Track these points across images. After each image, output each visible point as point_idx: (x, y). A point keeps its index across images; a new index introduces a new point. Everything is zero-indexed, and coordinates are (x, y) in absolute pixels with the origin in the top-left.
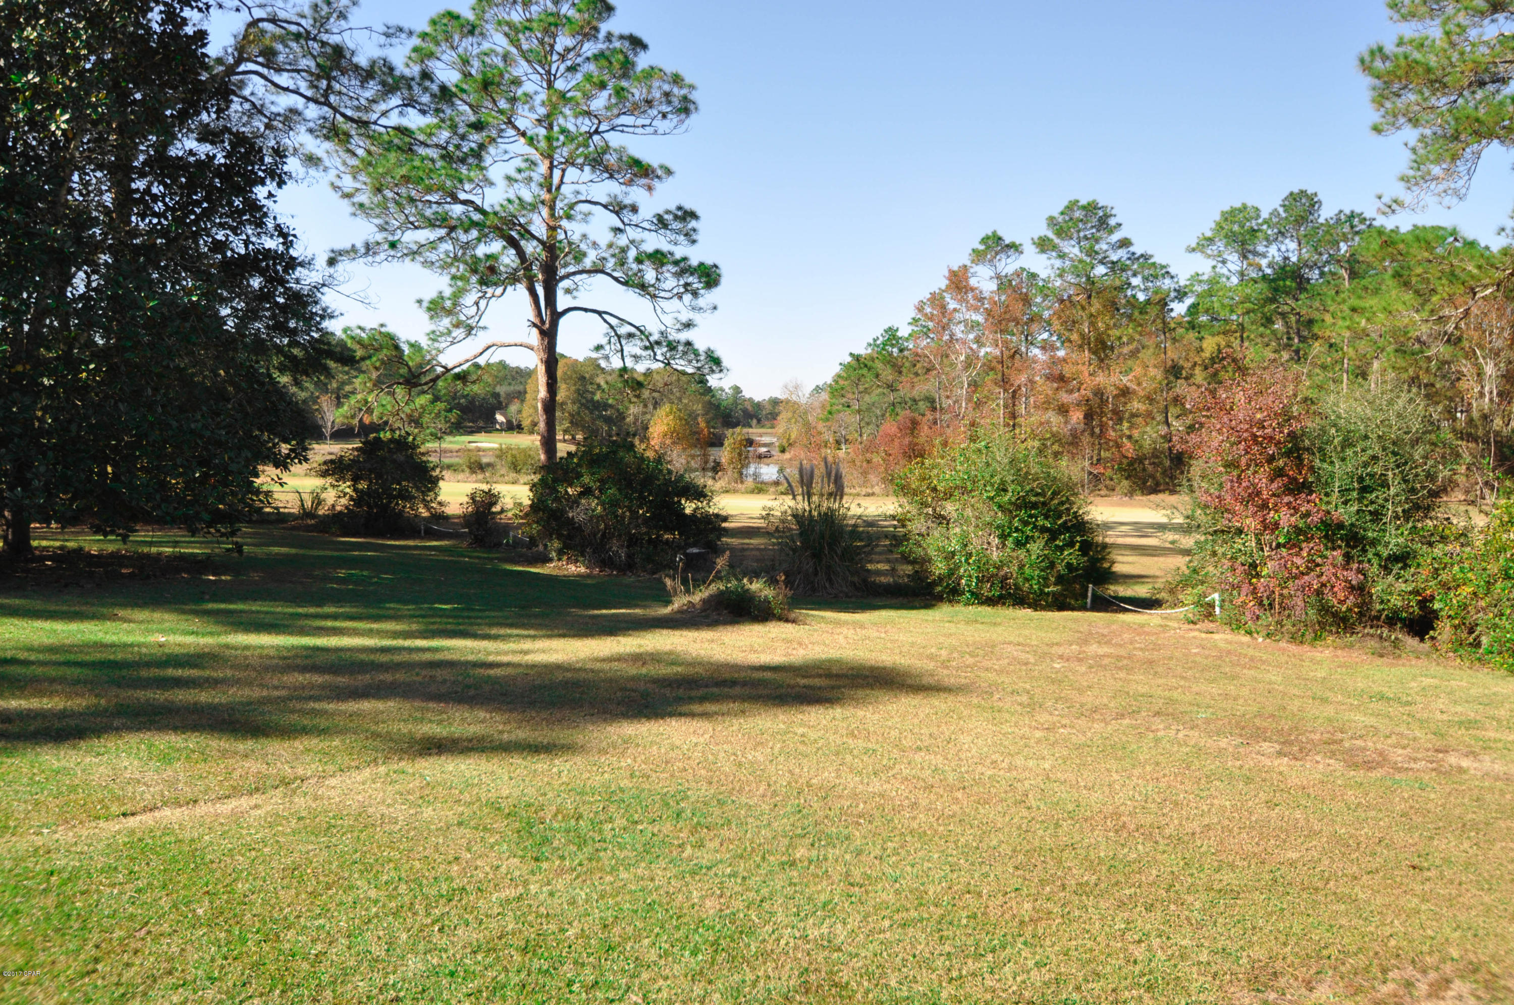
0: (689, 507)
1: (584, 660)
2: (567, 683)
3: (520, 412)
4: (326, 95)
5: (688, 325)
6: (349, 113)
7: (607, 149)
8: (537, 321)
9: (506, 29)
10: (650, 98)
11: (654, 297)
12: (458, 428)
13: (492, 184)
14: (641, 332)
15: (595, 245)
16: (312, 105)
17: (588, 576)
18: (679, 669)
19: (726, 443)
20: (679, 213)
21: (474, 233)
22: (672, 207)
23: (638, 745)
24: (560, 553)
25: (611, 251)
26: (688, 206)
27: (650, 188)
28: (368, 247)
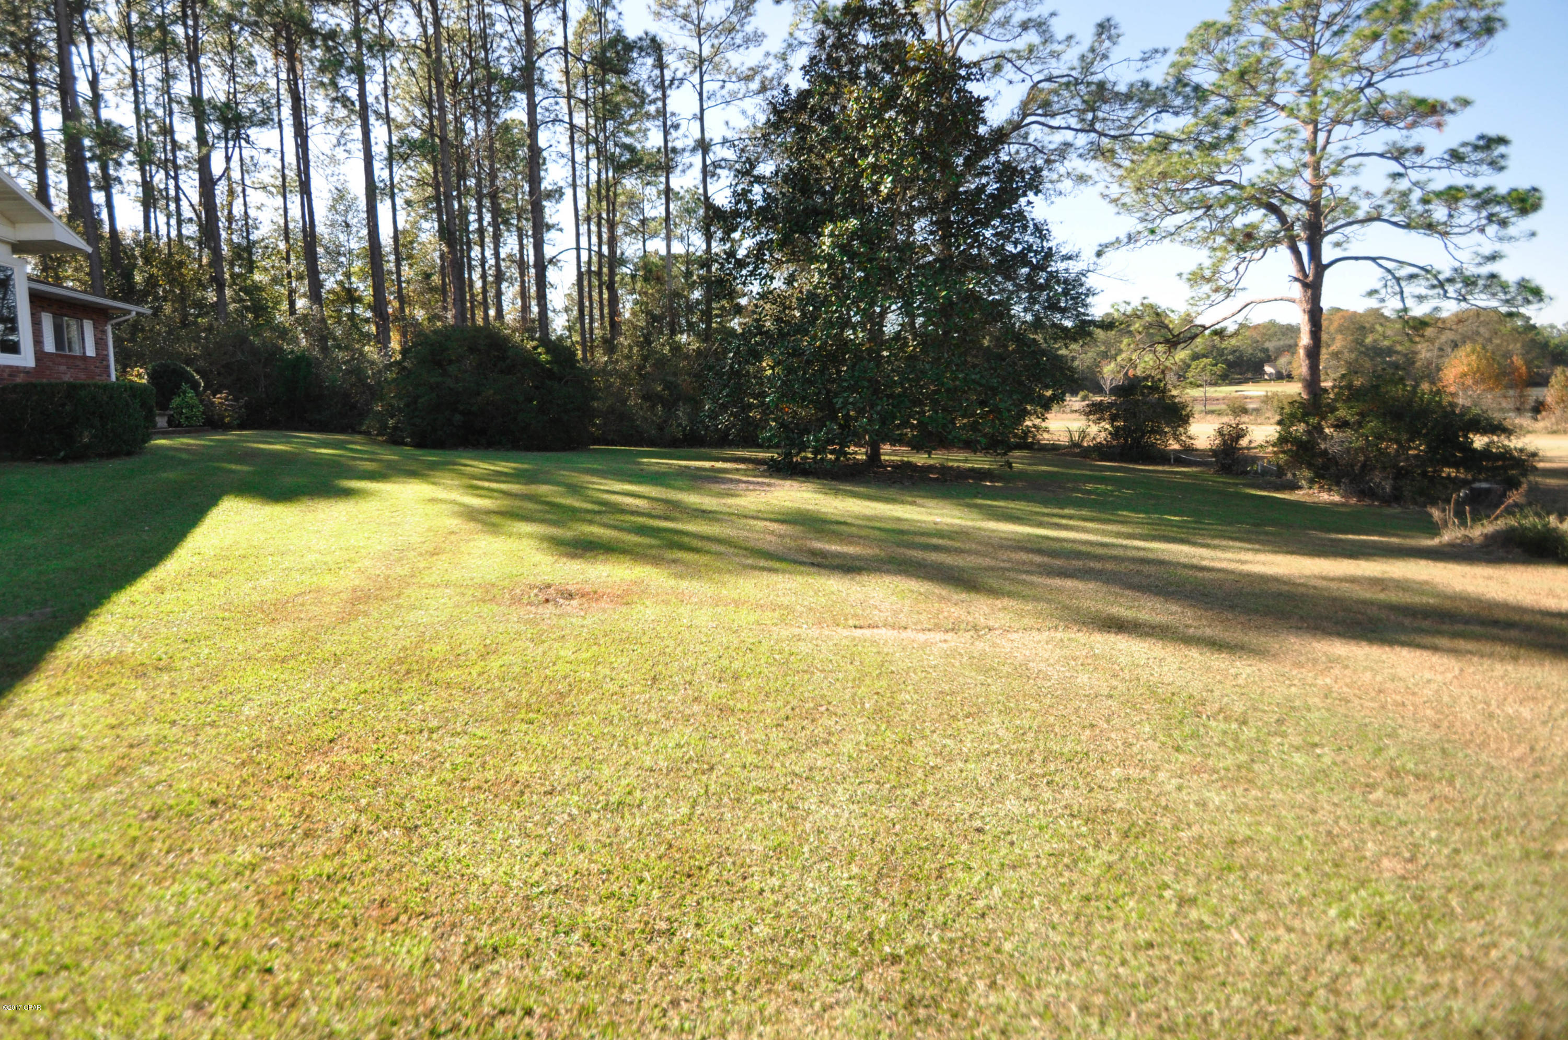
0: (1479, 442)
1: (1308, 577)
2: (1280, 594)
3: (1290, 363)
4: (1092, 123)
5: (1493, 257)
6: (1112, 133)
7: (1383, 98)
8: (1300, 276)
9: (1264, 18)
10: (1438, 31)
11: (1445, 234)
12: (1225, 378)
13: (1250, 161)
14: (1427, 271)
15: (1368, 195)
16: (1080, 135)
17: (1343, 505)
18: (1431, 601)
19: (1553, 380)
20: (1481, 143)
21: (1232, 207)
22: (1471, 137)
23: (1346, 667)
24: (1311, 482)
25: (1389, 197)
26: (1492, 132)
27: (1439, 125)
28: (1130, 237)
